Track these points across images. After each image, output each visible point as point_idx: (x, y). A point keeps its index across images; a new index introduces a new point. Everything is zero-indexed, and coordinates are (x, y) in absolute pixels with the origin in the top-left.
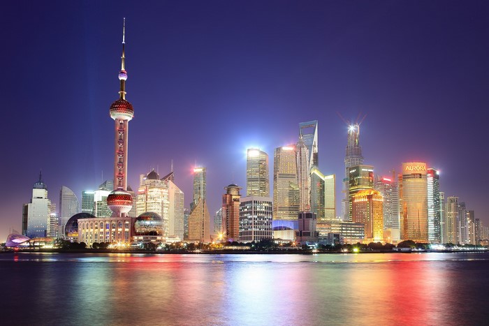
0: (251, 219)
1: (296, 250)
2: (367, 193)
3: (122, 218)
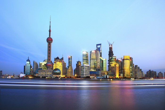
0: (84, 71)
2: (114, 64)
3: (49, 70)
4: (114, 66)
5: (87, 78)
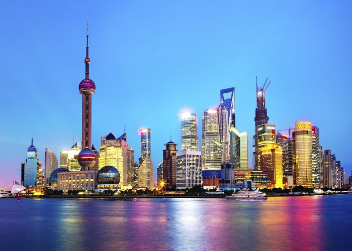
0: (185, 169)
1: (219, 194)
2: (270, 147)
3: (89, 171)
4: (269, 155)
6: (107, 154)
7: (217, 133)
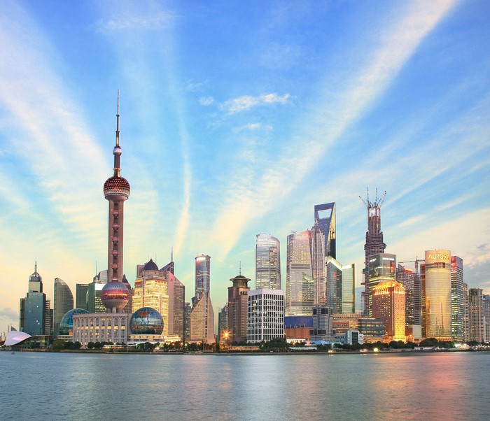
0: (260, 315)
1: (310, 351)
2: (388, 285)
3: (118, 315)
4: (385, 295)
5: (276, 346)
6: (146, 290)
7: (309, 265)
